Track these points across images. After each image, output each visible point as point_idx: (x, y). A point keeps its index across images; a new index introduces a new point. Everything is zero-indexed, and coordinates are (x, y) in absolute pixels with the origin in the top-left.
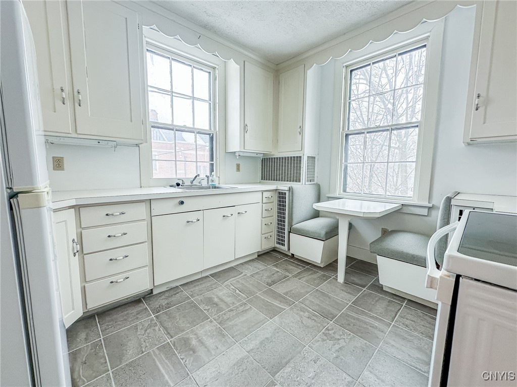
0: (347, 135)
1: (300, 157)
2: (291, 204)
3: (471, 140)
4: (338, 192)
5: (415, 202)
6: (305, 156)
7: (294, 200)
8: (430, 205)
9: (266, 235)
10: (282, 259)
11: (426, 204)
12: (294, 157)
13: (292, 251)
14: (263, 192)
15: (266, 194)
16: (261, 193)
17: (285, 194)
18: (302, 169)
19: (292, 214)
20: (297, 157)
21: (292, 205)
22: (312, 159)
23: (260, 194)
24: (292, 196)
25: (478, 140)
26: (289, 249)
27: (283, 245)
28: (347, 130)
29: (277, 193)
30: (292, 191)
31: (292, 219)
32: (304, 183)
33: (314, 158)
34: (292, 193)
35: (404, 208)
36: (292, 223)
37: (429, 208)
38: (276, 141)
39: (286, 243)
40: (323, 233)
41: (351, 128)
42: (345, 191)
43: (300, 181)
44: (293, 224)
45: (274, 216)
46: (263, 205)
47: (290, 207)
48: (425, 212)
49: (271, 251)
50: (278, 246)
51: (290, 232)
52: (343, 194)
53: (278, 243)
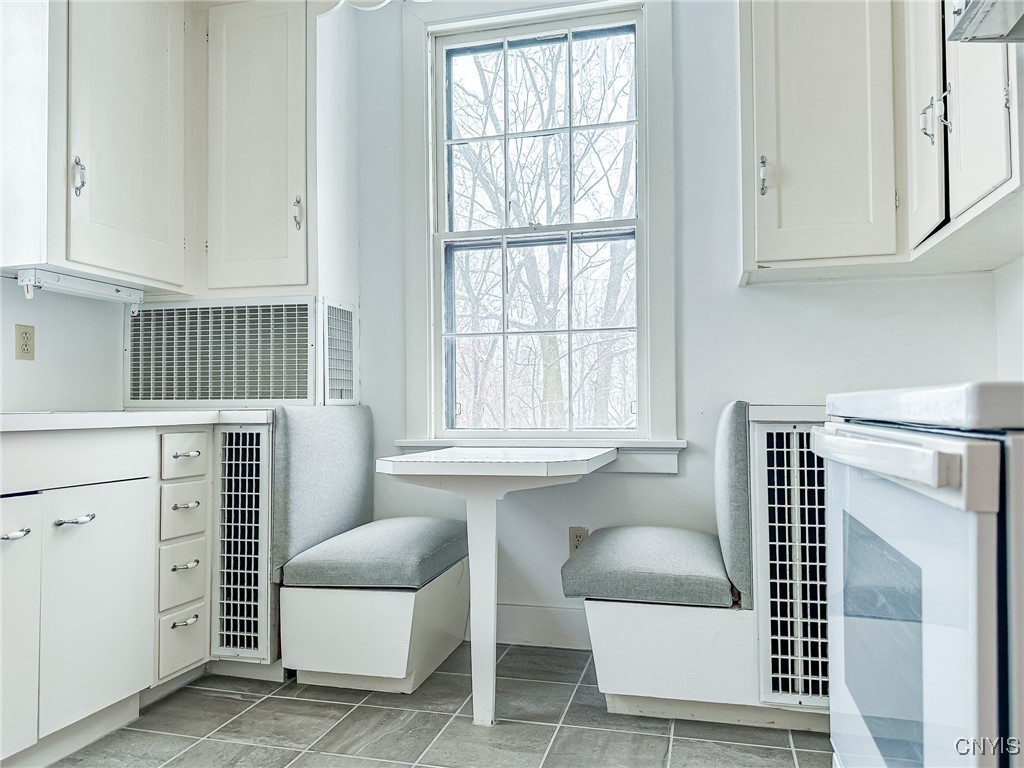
0: (450, 249)
1: (303, 308)
2: (280, 476)
3: (759, 267)
4: (433, 429)
5: (648, 438)
6: (320, 306)
7: (293, 460)
8: (682, 444)
9: (177, 616)
10: (247, 701)
11: (671, 440)
12: (278, 309)
13: (287, 662)
14: (162, 431)
15: (173, 443)
16: (153, 437)
17: (256, 439)
18: (310, 348)
19: (286, 511)
20: (291, 308)
21: (287, 476)
22: (341, 318)
23: (152, 439)
24: (287, 446)
25: (773, 266)
26: (278, 656)
27: (252, 643)
28: (447, 230)
29: (220, 439)
30: (286, 427)
31: (286, 533)
32: (320, 399)
33: (349, 314)
34: (287, 434)
35: (623, 458)
36: (286, 548)
37: (681, 452)
38: (198, 248)
39: (264, 634)
40: (412, 560)
41: (461, 226)
42: (451, 425)
43: (303, 395)
44: (292, 550)
45: (208, 533)
46: (166, 486)
47: (279, 486)
48: (669, 463)
49: (195, 682)
50: (228, 652)
51: (281, 584)
52: (448, 435)
53: (228, 641)
